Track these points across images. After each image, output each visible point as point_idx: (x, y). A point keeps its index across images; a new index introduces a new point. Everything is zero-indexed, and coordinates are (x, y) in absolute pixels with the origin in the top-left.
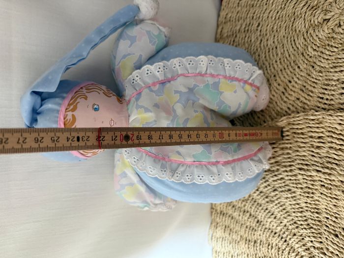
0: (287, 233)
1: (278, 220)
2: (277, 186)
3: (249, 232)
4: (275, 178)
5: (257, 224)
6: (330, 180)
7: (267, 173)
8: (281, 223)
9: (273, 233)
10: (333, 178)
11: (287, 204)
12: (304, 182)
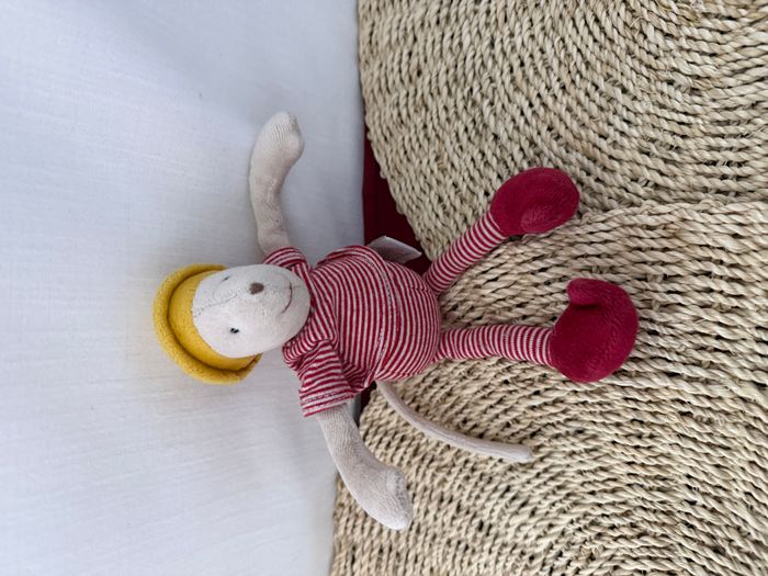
0: (568, 555)
1: (542, 519)
2: (544, 421)
3: (455, 556)
4: (537, 401)
5: (480, 535)
6: (709, 398)
7: (511, 388)
8: (551, 526)
9: (526, 557)
10: (718, 391)
11: (571, 472)
12: (626, 409)
